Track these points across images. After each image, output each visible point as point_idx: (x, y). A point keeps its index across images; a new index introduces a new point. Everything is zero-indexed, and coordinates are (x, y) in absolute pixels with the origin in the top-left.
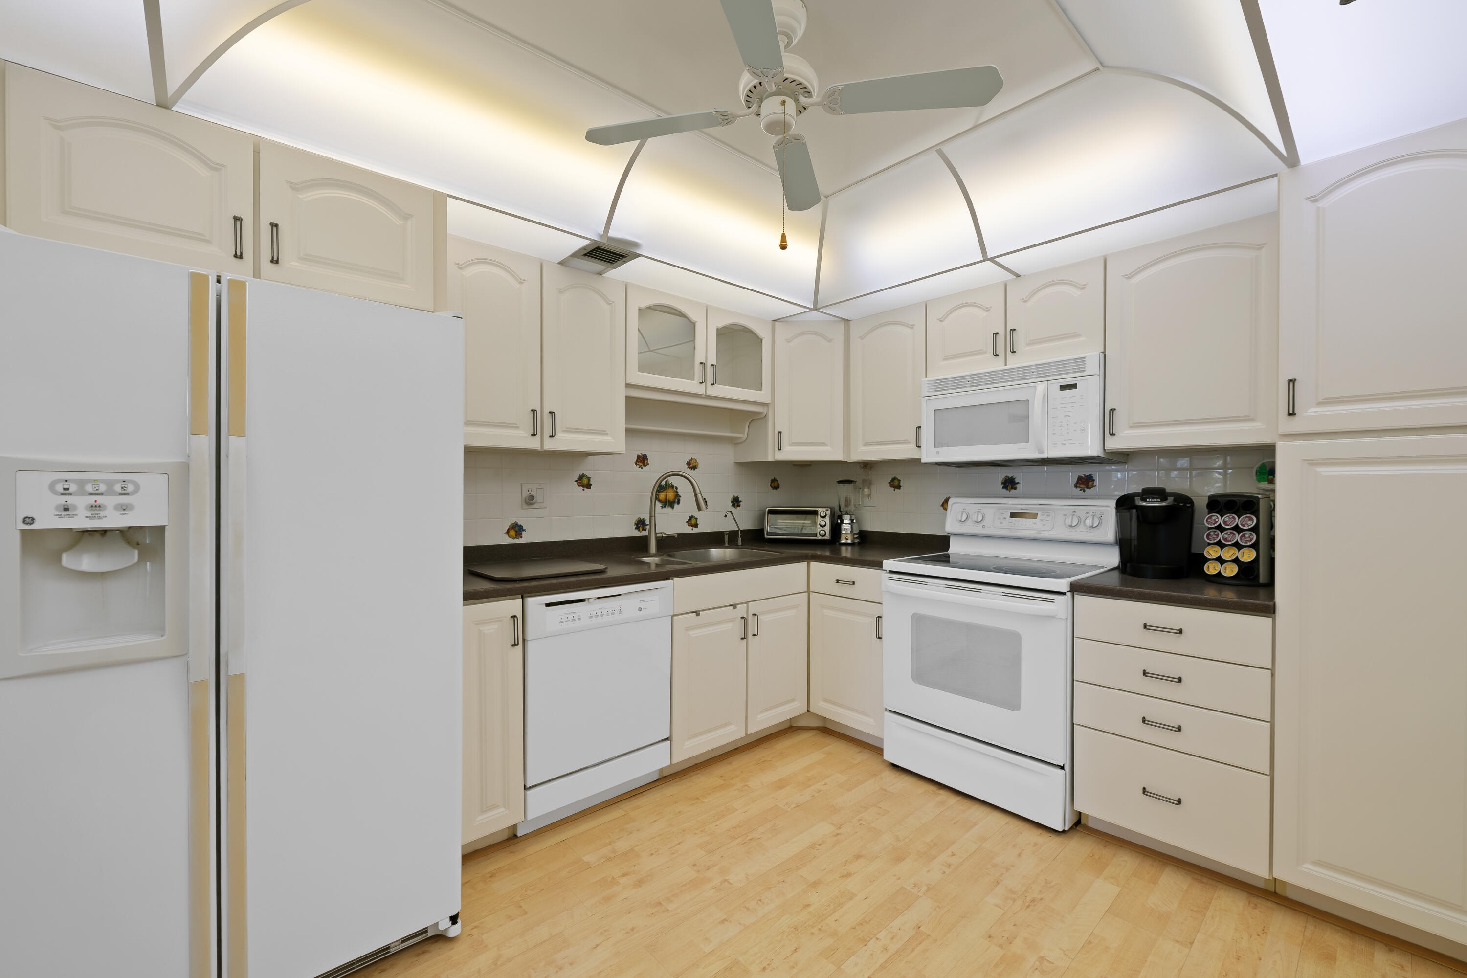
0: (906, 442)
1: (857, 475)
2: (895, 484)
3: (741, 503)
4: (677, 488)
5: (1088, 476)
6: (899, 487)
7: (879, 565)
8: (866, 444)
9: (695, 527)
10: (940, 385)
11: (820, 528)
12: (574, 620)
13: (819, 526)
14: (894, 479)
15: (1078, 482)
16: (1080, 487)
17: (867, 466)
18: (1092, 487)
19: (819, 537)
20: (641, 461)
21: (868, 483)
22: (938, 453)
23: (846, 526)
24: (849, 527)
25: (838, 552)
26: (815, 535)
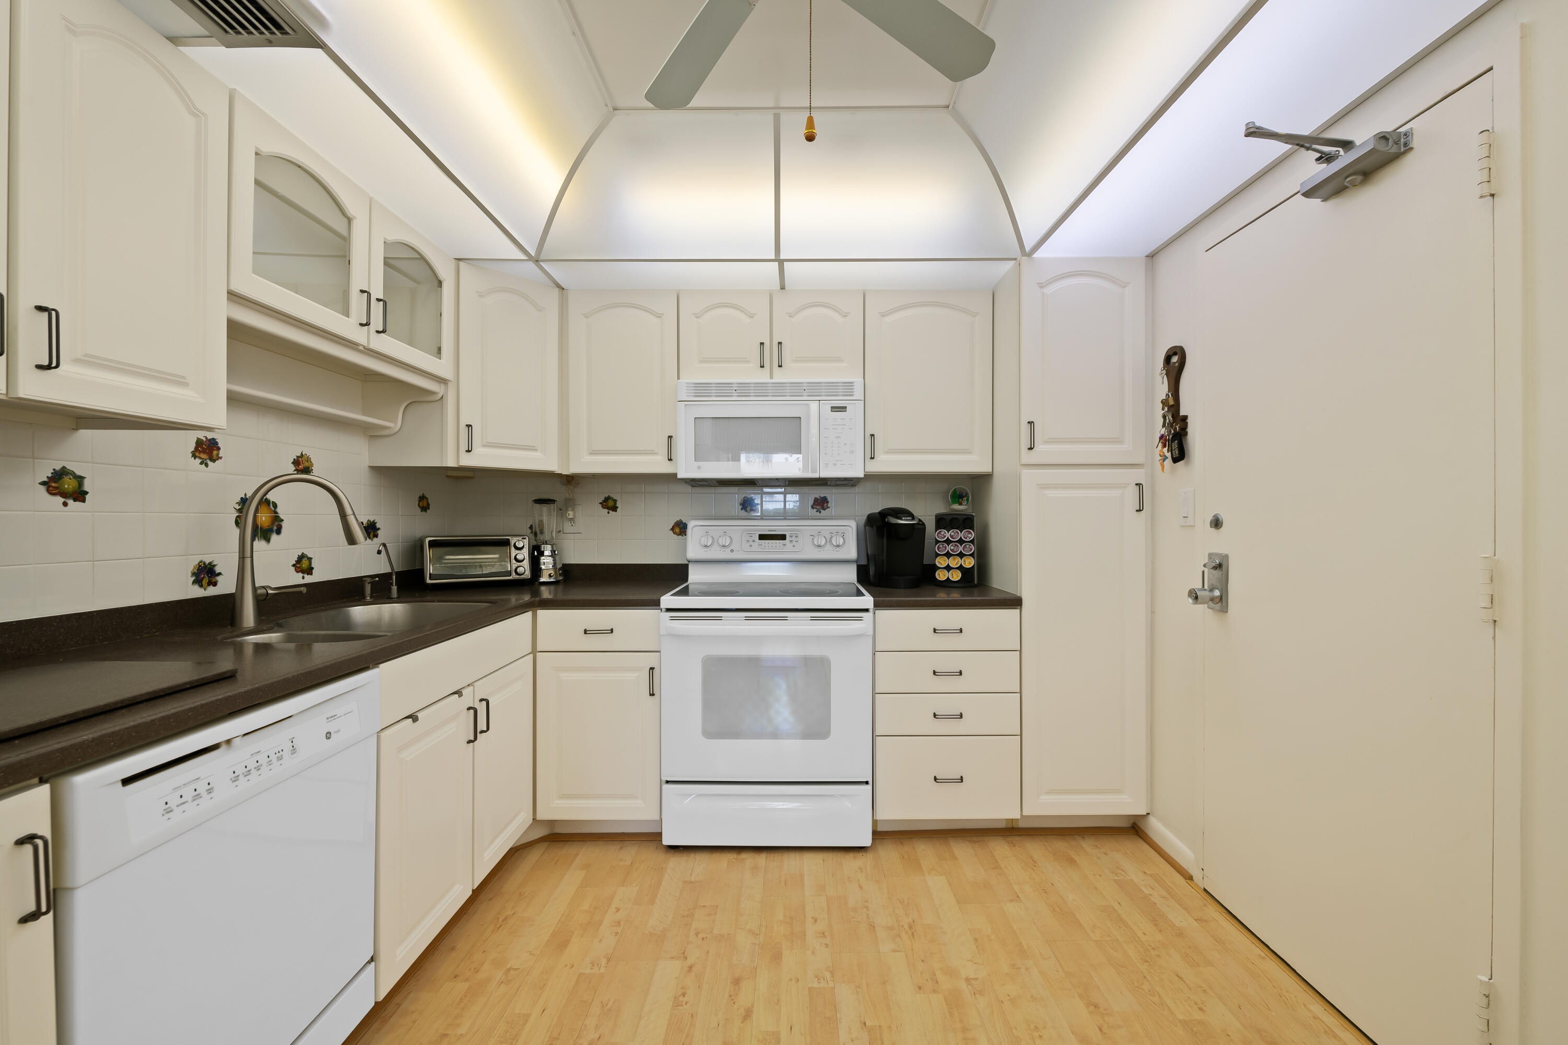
0: (652, 453)
1: (559, 493)
2: (610, 505)
3: (379, 532)
4: (275, 505)
5: (822, 497)
6: (615, 509)
7: (656, 604)
8: (593, 453)
9: (308, 574)
10: (701, 390)
11: (515, 564)
12: (198, 796)
13: (514, 561)
14: (607, 499)
15: (814, 504)
16: (816, 508)
17: (571, 480)
18: (827, 508)
19: (514, 576)
20: (204, 452)
21: (570, 503)
22: (699, 468)
23: (547, 562)
24: (550, 560)
25: (536, 593)
26: (510, 573)
